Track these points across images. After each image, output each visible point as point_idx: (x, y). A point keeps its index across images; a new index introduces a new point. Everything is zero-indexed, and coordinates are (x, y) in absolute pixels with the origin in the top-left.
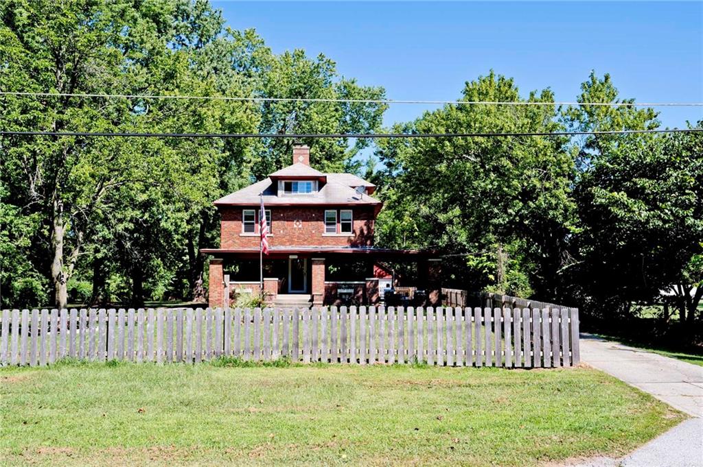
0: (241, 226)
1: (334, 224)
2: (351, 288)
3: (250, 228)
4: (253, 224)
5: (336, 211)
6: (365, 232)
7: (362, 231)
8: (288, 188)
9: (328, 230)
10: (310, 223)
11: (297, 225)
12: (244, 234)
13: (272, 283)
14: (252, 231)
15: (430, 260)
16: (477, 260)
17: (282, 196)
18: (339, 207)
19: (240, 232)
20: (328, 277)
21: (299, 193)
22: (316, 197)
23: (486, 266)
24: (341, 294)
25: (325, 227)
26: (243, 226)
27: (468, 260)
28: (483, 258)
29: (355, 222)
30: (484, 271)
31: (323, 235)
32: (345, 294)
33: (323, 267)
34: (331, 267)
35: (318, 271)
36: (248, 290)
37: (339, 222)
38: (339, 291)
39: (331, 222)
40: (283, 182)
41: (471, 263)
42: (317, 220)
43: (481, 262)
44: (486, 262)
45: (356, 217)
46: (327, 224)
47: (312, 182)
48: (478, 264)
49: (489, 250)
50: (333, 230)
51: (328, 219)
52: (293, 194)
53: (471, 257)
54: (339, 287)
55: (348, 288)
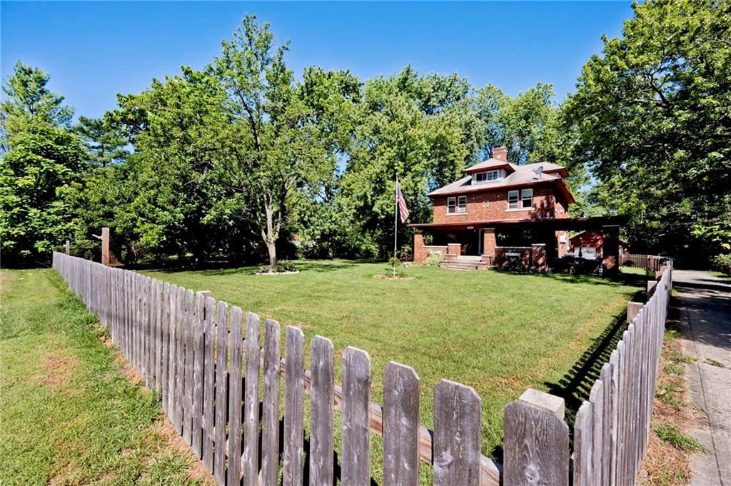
0: (446, 209)
1: (516, 201)
2: (518, 252)
3: (452, 209)
4: (454, 207)
5: (518, 191)
6: (545, 205)
7: (542, 205)
8: (479, 178)
9: (511, 207)
10: (495, 203)
11: (486, 205)
12: (448, 214)
13: (455, 247)
14: (454, 212)
16: (705, 229)
17: (475, 184)
18: (520, 187)
19: (446, 213)
20: (499, 242)
21: (487, 181)
22: (501, 182)
23: (718, 235)
24: (509, 257)
25: (508, 204)
26: (448, 209)
27: (693, 230)
28: (714, 227)
29: (535, 198)
30: (715, 240)
31: (506, 211)
32: (513, 257)
33: (493, 235)
34: (500, 235)
35: (490, 240)
36: (437, 252)
37: (520, 199)
38: (507, 254)
39: (513, 200)
40: (475, 175)
41: (695, 232)
42: (501, 200)
43: (711, 230)
44: (719, 230)
45: (535, 194)
46: (510, 202)
47: (497, 171)
48: (708, 232)
49: (722, 219)
50: (516, 207)
51: (511, 198)
52: (483, 182)
53: (697, 226)
54: (506, 251)
55: (514, 252)
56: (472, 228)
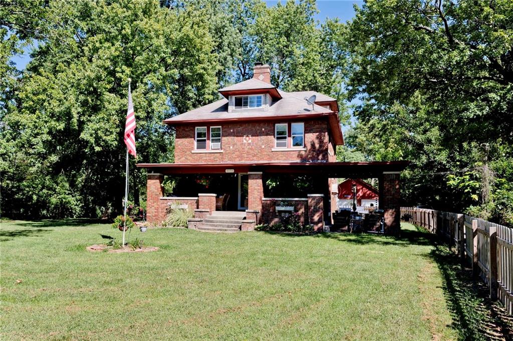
0: (193, 143)
1: (285, 138)
2: (292, 205)
3: (202, 144)
4: (205, 140)
5: (287, 124)
6: (317, 146)
7: (313, 145)
8: (239, 103)
9: (278, 145)
10: (259, 138)
11: (247, 140)
12: (196, 150)
13: (208, 199)
14: (204, 147)
15: (384, 173)
16: (458, 179)
17: (233, 111)
18: (290, 120)
19: (193, 149)
20: (267, 192)
21: (249, 108)
22: (266, 110)
23: (468, 185)
24: (280, 212)
25: (276, 141)
26: (196, 143)
27: (448, 180)
28: (465, 177)
29: (306, 135)
30: (466, 191)
31: (273, 150)
32: (285, 212)
33: (260, 181)
34: (268, 182)
35: (255, 187)
36: (184, 206)
37: (290, 136)
38: (278, 208)
39: (281, 136)
40: (234, 97)
41: (451, 182)
42: (267, 135)
43: (463, 181)
44: (469, 181)
45: (307, 131)
46: (278, 138)
47: (262, 95)
48: (459, 183)
49: (472, 168)
50: (284, 145)
51: (279, 133)
52: (243, 108)
53: (452, 176)
54: (275, 204)
55: (287, 205)
56: (232, 171)
